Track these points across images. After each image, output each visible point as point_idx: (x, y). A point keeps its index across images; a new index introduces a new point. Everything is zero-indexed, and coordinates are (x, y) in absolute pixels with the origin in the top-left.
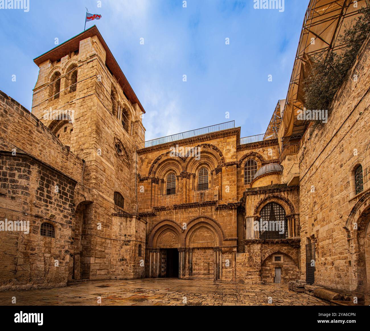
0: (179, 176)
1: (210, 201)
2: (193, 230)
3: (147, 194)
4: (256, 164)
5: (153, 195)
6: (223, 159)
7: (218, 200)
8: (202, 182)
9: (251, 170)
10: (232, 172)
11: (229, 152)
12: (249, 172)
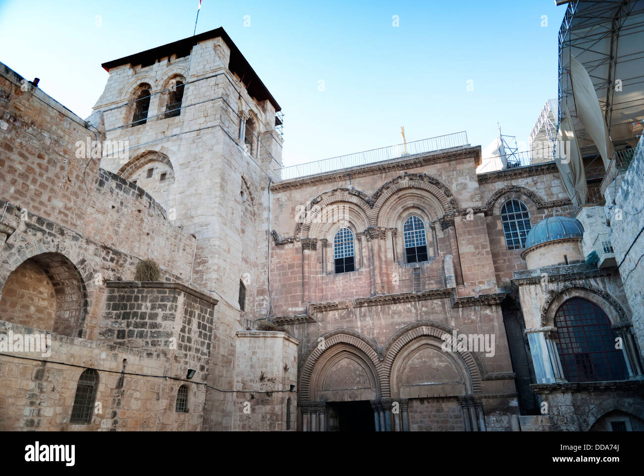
0: (360, 234)
1: (439, 290)
2: (406, 353)
3: (292, 273)
4: (524, 208)
5: (306, 274)
6: (454, 202)
7: (454, 286)
8: (414, 244)
9: (516, 221)
10: (476, 226)
11: (464, 189)
12: (513, 225)
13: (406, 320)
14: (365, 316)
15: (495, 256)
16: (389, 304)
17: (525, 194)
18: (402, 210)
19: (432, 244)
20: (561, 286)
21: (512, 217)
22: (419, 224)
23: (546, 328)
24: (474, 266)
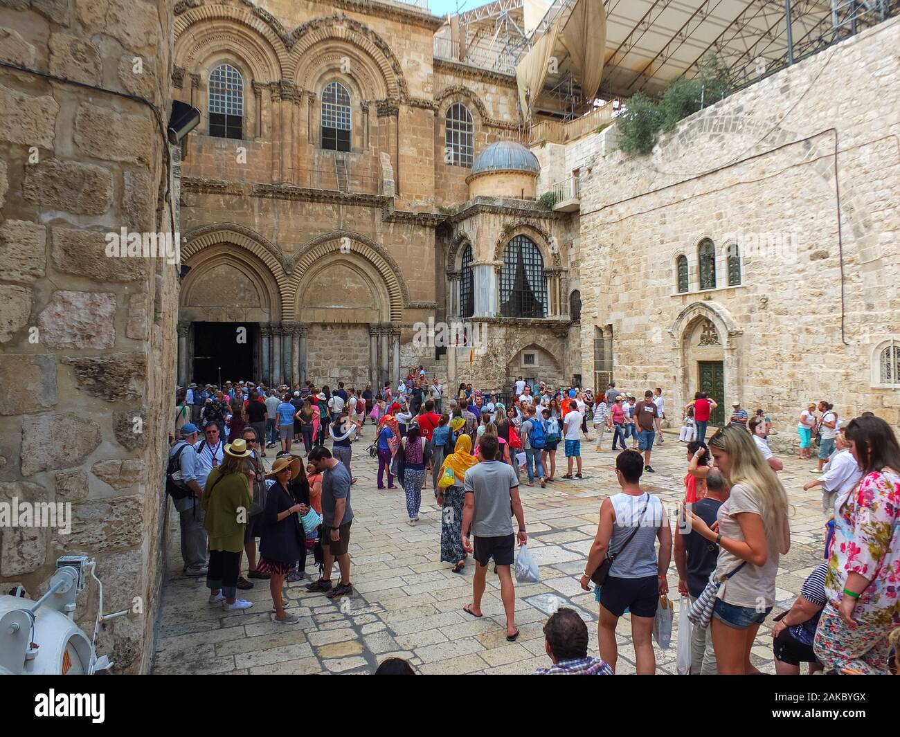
1: (372, 196)
4: (469, 120)
6: (402, 84)
7: (393, 195)
8: (334, 124)
9: (460, 131)
10: (423, 125)
11: (416, 70)
12: (456, 134)
13: (324, 226)
14: (267, 210)
15: (438, 167)
16: (304, 201)
17: (475, 103)
18: (326, 69)
19: (360, 132)
20: (517, 221)
21: (456, 126)
22: (344, 97)
23: (498, 262)
24: (414, 175)
